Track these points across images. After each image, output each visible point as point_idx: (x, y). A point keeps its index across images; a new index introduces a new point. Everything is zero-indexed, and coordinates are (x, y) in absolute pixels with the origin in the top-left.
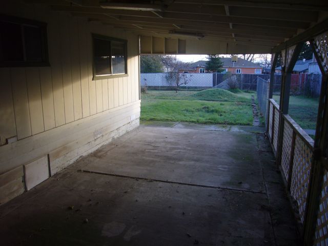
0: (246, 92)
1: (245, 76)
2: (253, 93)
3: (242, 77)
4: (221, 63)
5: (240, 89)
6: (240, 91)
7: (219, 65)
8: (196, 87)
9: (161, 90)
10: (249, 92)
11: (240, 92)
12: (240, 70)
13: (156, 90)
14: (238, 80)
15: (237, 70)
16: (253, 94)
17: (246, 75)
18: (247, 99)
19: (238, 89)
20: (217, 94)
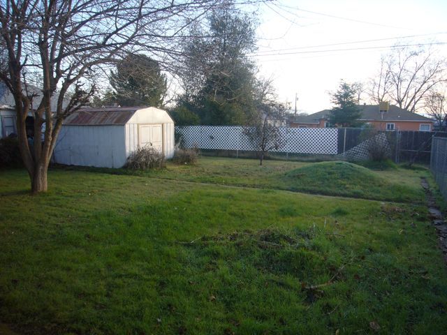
0: (406, 167)
1: (405, 134)
2: (421, 169)
3: (399, 136)
4: (358, 111)
5: (394, 161)
6: (393, 164)
7: (354, 114)
8: (304, 155)
9: (239, 157)
10: (414, 169)
11: (394, 168)
12: (392, 126)
13: (230, 156)
14: (389, 142)
15: (389, 125)
16: (423, 173)
17: (406, 132)
18: (411, 191)
19: (390, 161)
20: (336, 176)
